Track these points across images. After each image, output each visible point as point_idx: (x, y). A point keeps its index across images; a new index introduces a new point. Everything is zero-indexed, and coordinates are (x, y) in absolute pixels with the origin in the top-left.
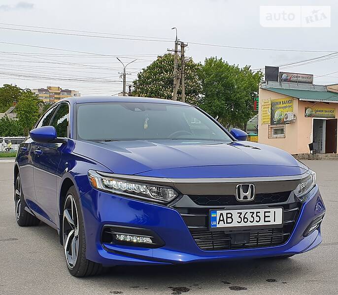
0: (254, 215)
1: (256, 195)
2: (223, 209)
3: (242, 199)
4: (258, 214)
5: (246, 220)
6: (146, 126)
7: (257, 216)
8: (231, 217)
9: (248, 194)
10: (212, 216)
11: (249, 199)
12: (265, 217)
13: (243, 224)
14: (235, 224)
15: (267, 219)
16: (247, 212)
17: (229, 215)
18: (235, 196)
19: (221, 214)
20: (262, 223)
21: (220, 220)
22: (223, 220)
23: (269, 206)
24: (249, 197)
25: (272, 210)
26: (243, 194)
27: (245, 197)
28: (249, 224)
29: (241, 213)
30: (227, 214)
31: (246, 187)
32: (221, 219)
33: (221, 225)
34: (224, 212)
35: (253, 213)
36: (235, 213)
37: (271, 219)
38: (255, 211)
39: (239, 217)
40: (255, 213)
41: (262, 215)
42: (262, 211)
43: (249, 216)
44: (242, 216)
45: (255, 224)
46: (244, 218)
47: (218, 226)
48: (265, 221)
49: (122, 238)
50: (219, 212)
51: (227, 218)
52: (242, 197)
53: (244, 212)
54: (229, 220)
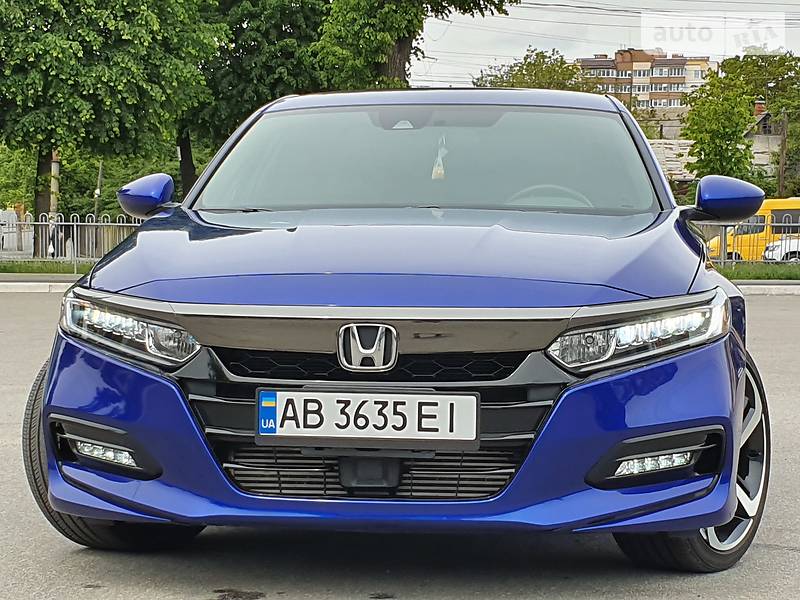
1: (402, 358)
2: (298, 388)
3: (356, 366)
4: (400, 408)
5: (361, 422)
7: (396, 413)
8: (318, 412)
9: (376, 352)
10: (265, 404)
11: (379, 367)
12: (421, 416)
13: (351, 432)
14: (328, 430)
15: (426, 423)
16: (368, 401)
17: (312, 407)
18: (334, 357)
19: (290, 402)
20: (411, 433)
21: (285, 418)
22: (295, 418)
23: (437, 389)
24: (379, 359)
25: (444, 400)
26: (358, 351)
27: (367, 361)
28: (370, 433)
29: (347, 403)
30: (306, 402)
31: (368, 332)
32: (290, 413)
33: (289, 430)
34: (299, 397)
35: (385, 404)
36: (330, 401)
37: (441, 423)
38: (391, 398)
39: (343, 412)
40: (391, 406)
41: (410, 410)
42: (412, 401)
43: (370, 411)
44: (351, 411)
45: (389, 433)
46: (357, 416)
47: (280, 432)
48: (420, 429)
50: (282, 396)
51: (306, 412)
52: (356, 359)
53: (355, 399)
54: (313, 419)
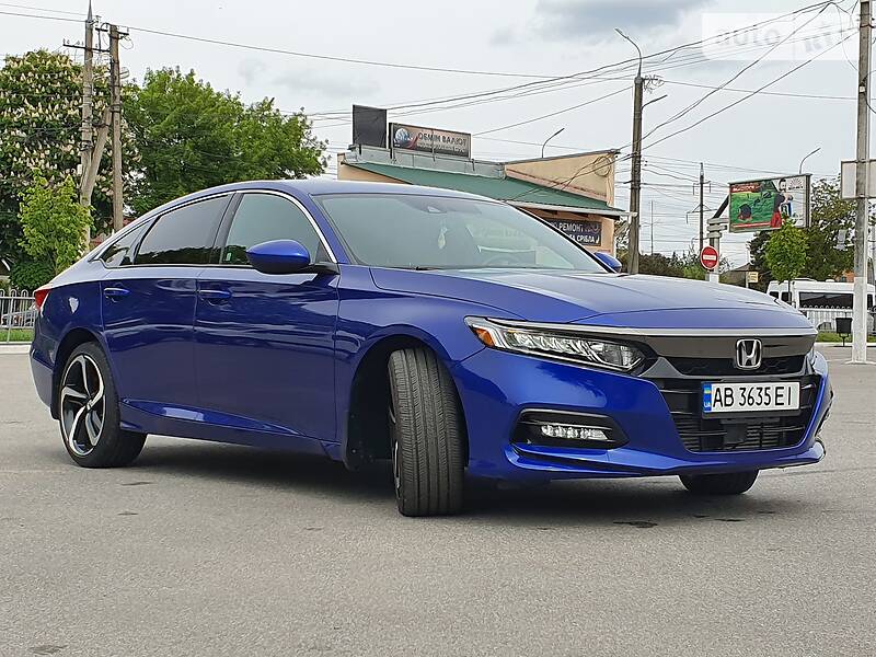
0: (763, 393)
2: (720, 381)
3: (744, 365)
4: (768, 391)
5: (751, 401)
6: (442, 243)
7: (766, 394)
8: (731, 396)
9: (753, 356)
10: (706, 392)
11: (754, 365)
12: (777, 396)
13: (747, 408)
14: (736, 408)
15: (779, 400)
16: (753, 388)
17: (729, 392)
18: (734, 361)
19: (718, 390)
20: (772, 407)
21: (716, 401)
22: (720, 400)
23: (783, 378)
24: (754, 362)
25: (786, 385)
26: (745, 357)
27: (749, 363)
28: (755, 408)
29: (744, 389)
30: (726, 389)
31: (749, 345)
32: (718, 398)
33: (717, 408)
34: (722, 386)
35: (761, 389)
36: (736, 389)
37: (785, 400)
38: (764, 385)
39: (743, 395)
40: (764, 389)
41: (772, 393)
42: (773, 386)
43: (754, 394)
44: (746, 394)
45: (763, 408)
46: (750, 397)
47: (713, 410)
48: (777, 404)
49: (547, 431)
50: (715, 386)
51: (726, 396)
52: (744, 362)
53: (748, 387)
54: (729, 401)
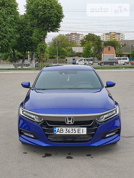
0: (73, 130)
1: (75, 122)
2: (59, 127)
3: (68, 123)
4: (75, 130)
5: (69, 132)
8: (63, 130)
9: (71, 121)
10: (54, 129)
11: (72, 123)
12: (78, 131)
13: (68, 133)
14: (64, 133)
18: (65, 122)
19: (58, 129)
20: (77, 133)
21: (57, 131)
23: (80, 126)
25: (82, 128)
26: (68, 121)
27: (70, 123)
30: (61, 129)
31: (70, 119)
32: (58, 131)
37: (81, 132)
38: (73, 128)
39: (66, 130)
42: (77, 129)
43: (70, 130)
44: (68, 130)
45: (73, 133)
47: (57, 134)
51: (61, 130)
52: (68, 122)
53: (68, 128)
54: (62, 132)
